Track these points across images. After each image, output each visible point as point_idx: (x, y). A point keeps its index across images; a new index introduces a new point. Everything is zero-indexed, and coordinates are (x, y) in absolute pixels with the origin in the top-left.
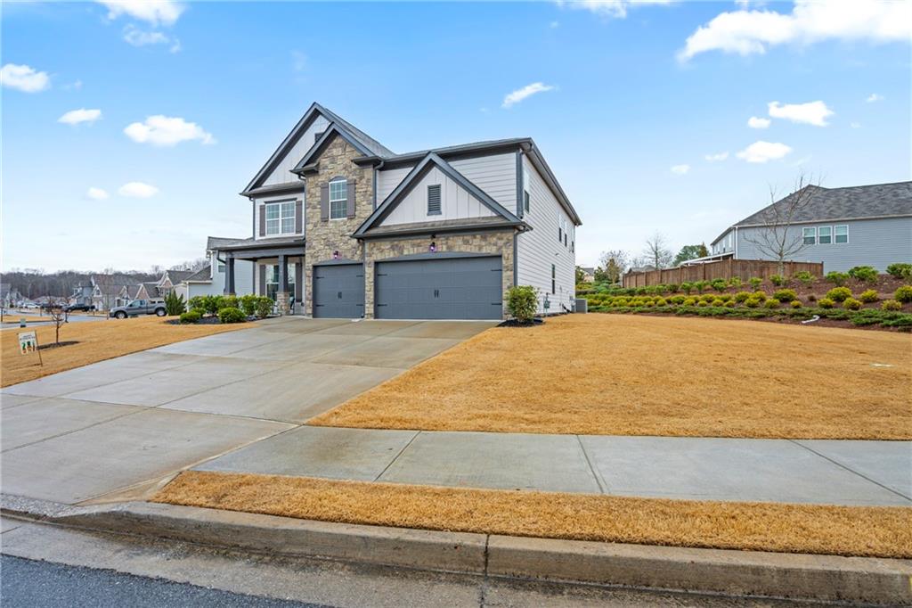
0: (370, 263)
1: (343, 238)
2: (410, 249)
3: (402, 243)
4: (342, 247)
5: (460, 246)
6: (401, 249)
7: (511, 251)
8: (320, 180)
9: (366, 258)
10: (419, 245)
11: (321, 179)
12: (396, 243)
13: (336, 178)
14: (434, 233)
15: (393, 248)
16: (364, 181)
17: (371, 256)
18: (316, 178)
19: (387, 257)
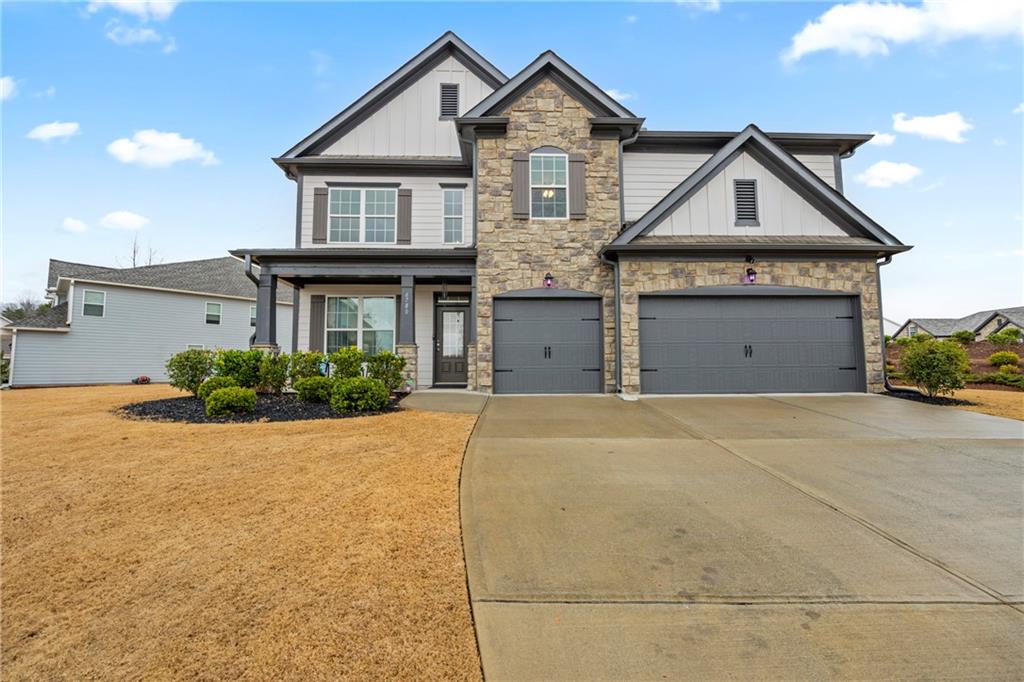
0: (629, 298)
1: (560, 252)
2: (706, 277)
3: (692, 266)
4: (558, 268)
5: (793, 276)
6: (691, 277)
7: (872, 290)
8: (508, 146)
9: (623, 288)
10: (723, 272)
11: (512, 144)
12: (679, 265)
13: (544, 148)
14: (749, 253)
15: (675, 274)
16: (601, 160)
17: (632, 285)
18: (500, 142)
19: (663, 288)
